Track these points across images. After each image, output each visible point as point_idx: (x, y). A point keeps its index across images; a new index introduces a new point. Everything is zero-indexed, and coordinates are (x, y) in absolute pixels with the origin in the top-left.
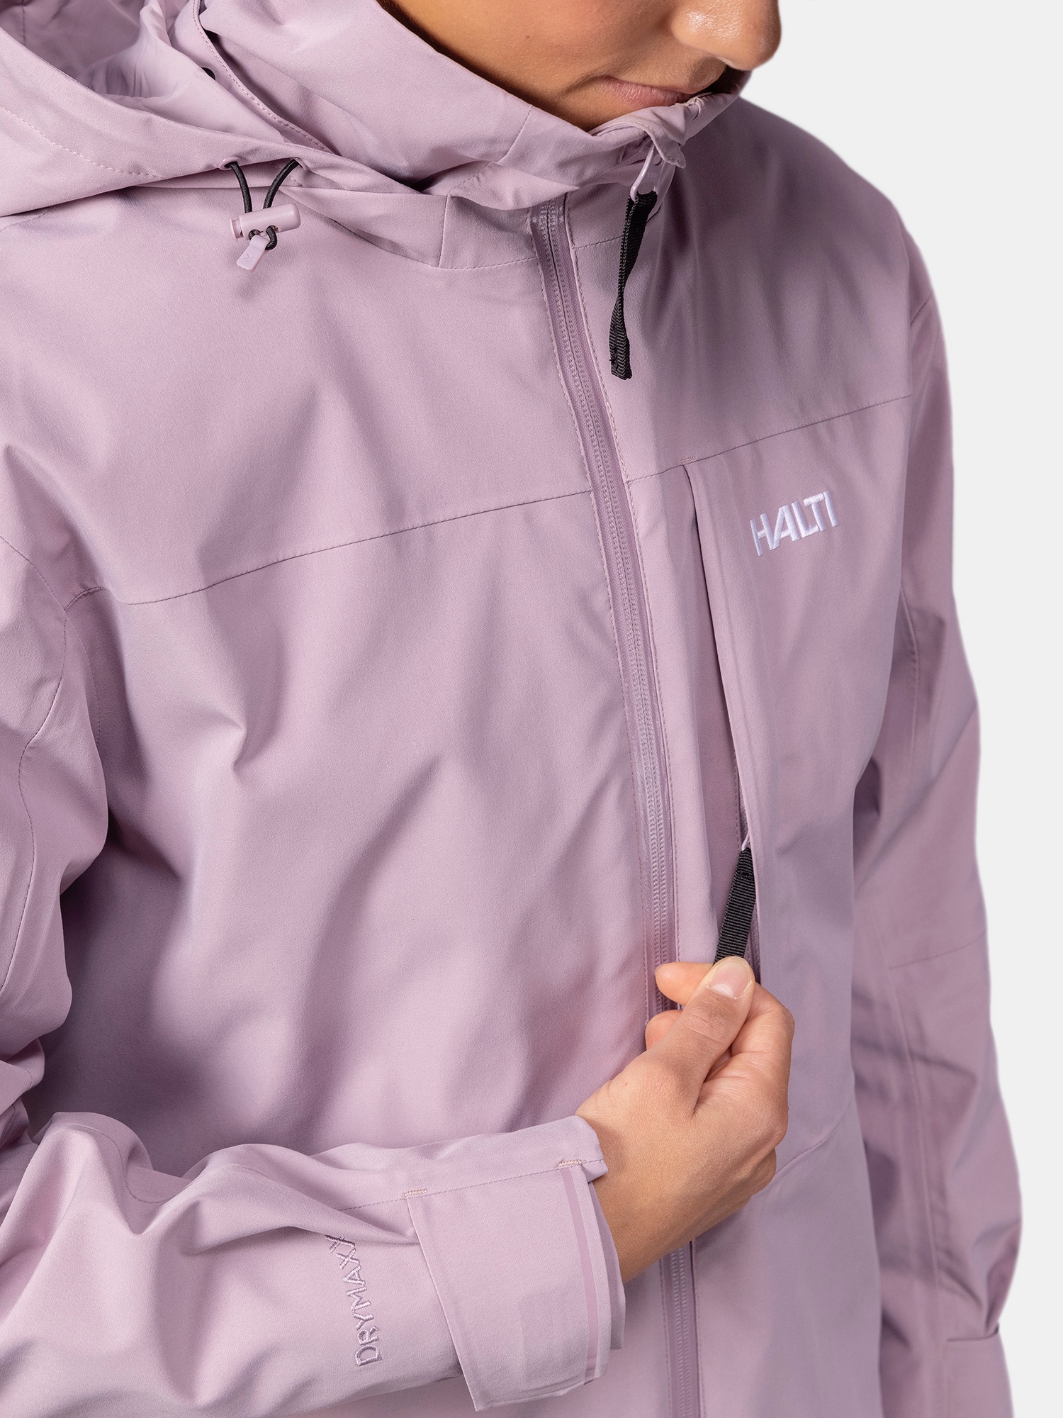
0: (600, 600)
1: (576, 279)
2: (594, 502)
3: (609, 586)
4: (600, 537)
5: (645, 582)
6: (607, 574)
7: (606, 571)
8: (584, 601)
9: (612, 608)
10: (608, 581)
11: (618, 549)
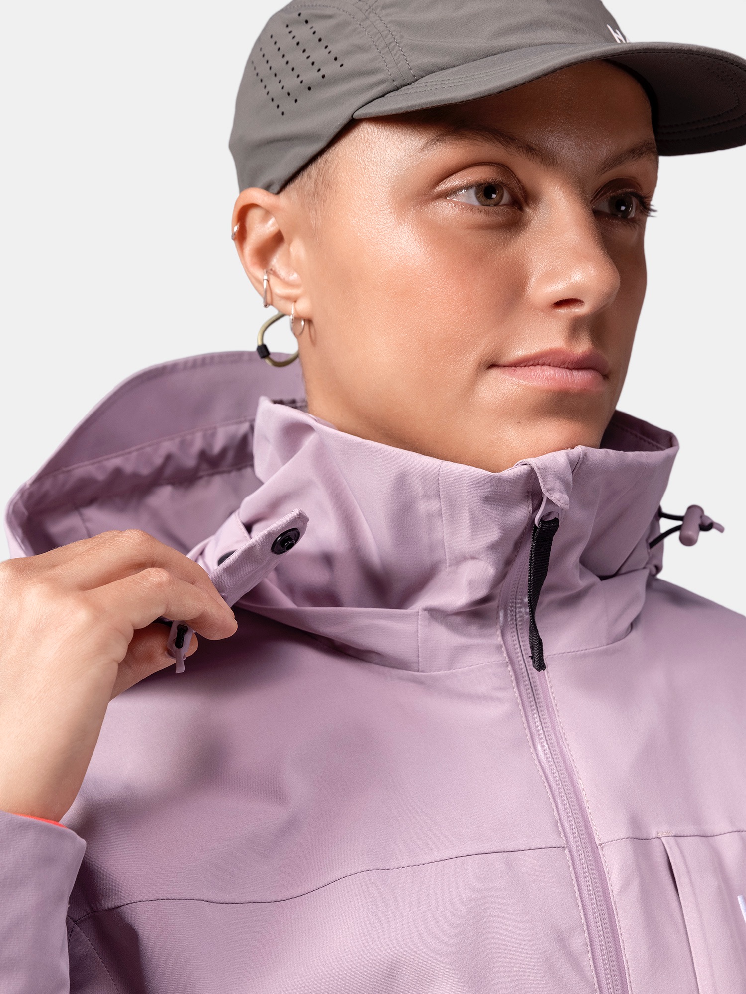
0: (578, 942)
1: (547, 681)
2: (569, 858)
3: (586, 932)
4: (576, 888)
5: (621, 934)
6: (583, 921)
7: (583, 918)
8: (562, 941)
9: (590, 952)
10: (585, 927)
11: (594, 901)
